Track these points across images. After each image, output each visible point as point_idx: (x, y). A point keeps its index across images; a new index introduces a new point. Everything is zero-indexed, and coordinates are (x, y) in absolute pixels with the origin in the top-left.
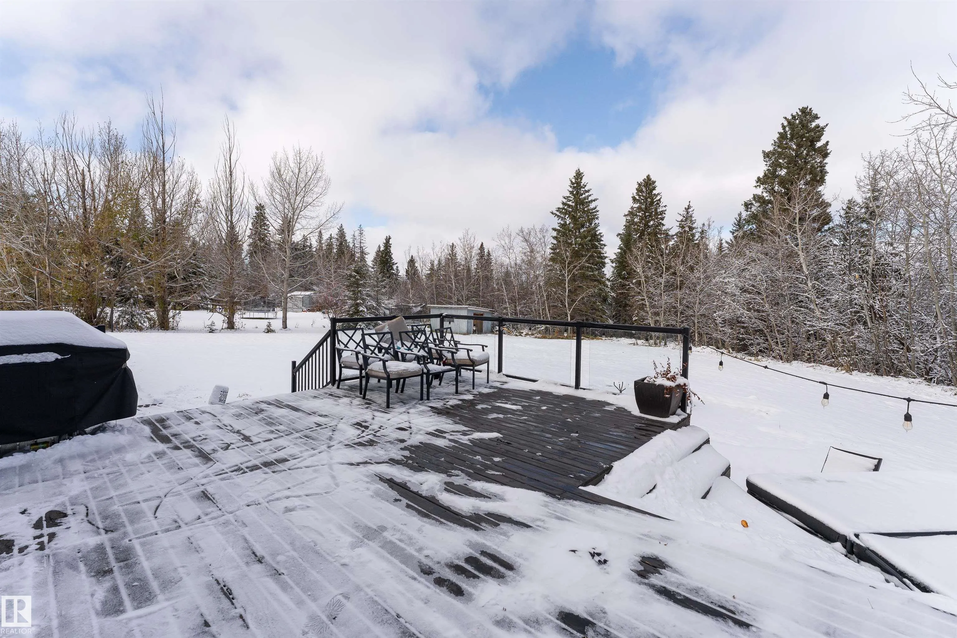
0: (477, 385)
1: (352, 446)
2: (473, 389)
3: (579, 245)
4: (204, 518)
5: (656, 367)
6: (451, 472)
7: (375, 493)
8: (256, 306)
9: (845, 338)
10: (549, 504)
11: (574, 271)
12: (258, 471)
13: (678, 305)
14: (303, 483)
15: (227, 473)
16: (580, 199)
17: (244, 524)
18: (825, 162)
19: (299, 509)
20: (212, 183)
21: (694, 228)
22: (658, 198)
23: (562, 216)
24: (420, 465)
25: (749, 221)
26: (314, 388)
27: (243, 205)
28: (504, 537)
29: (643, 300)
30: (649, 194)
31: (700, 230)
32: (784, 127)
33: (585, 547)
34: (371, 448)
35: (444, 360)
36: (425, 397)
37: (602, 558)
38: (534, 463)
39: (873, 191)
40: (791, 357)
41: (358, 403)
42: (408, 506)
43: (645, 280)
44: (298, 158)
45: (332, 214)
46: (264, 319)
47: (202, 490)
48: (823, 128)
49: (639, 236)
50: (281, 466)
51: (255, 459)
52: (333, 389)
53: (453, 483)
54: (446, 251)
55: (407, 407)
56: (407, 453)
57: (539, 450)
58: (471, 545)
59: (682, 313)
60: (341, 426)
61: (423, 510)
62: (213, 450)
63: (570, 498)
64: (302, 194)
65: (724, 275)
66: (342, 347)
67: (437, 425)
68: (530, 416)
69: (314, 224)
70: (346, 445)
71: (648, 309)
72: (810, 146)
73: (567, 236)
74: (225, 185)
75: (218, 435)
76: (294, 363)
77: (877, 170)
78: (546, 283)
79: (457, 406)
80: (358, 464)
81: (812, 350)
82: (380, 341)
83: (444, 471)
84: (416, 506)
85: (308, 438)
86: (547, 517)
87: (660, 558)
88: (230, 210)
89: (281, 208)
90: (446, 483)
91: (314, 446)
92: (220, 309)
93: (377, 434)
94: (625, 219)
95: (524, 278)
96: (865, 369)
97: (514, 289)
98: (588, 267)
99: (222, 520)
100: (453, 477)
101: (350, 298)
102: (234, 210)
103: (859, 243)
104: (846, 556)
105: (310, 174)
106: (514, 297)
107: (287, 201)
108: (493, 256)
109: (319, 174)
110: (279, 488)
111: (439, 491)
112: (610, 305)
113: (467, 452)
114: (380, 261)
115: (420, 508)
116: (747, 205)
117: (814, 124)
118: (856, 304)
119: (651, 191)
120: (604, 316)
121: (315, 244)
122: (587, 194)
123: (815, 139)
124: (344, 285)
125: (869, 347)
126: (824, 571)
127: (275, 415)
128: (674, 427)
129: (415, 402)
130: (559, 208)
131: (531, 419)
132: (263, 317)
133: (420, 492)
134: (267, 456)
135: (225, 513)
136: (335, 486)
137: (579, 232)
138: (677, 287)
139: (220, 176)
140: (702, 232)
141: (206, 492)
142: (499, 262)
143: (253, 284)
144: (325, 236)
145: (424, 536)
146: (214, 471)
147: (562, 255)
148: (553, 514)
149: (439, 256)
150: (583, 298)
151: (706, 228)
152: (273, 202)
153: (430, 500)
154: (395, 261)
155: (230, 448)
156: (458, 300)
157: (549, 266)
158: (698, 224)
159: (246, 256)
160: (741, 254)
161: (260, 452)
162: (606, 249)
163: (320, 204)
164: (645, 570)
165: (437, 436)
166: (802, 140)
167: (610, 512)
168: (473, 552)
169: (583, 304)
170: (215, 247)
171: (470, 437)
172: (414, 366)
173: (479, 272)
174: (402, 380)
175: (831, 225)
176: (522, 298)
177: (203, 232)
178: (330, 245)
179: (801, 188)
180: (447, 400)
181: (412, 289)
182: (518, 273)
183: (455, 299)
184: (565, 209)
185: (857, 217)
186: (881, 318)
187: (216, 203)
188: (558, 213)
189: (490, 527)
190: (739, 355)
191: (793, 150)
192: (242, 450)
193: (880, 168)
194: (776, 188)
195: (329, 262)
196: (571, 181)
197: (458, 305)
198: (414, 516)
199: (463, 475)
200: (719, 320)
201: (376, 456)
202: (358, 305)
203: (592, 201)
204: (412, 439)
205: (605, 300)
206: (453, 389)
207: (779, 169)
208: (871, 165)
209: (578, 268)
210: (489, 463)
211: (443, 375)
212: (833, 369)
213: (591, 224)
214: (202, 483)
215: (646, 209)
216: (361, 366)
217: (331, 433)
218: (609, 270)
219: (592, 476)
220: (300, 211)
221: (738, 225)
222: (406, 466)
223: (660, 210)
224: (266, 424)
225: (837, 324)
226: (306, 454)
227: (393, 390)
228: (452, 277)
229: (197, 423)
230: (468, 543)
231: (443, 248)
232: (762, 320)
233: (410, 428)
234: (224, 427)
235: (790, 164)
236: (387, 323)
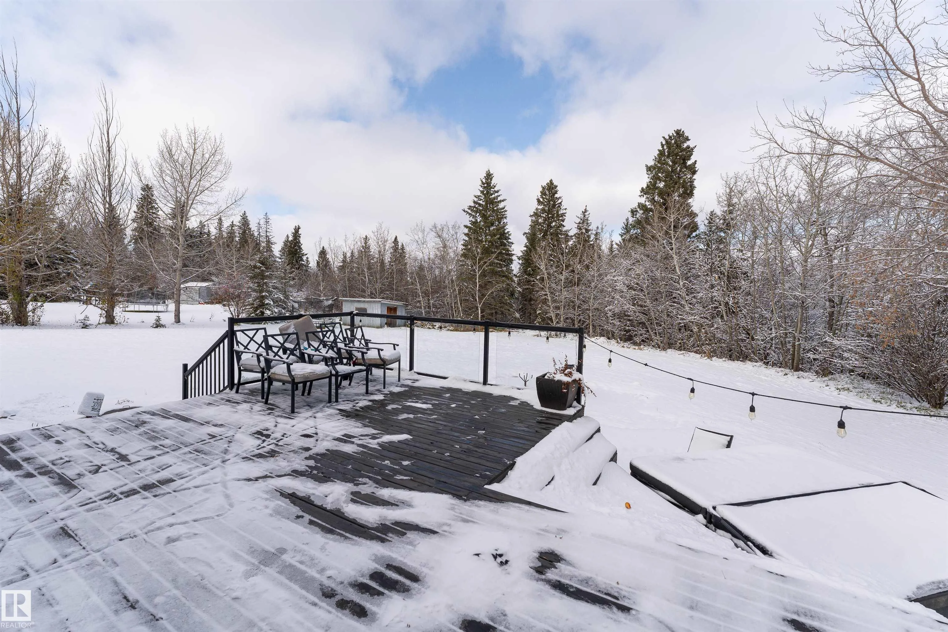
0: (388, 384)
1: (251, 459)
2: (384, 388)
3: (489, 243)
4: (61, 561)
5: (555, 364)
6: (358, 480)
7: (274, 510)
8: (143, 297)
9: (707, 329)
10: (456, 507)
11: (485, 266)
12: (136, 496)
13: (576, 300)
14: (191, 506)
15: (95, 502)
16: (490, 199)
17: (115, 563)
18: (694, 178)
19: (185, 537)
20: (84, 158)
21: (589, 230)
22: (560, 201)
23: (473, 214)
24: (325, 475)
25: (635, 226)
26: (209, 393)
27: (125, 186)
28: (411, 547)
29: (546, 295)
30: (551, 197)
31: (594, 233)
32: (663, 146)
33: (488, 549)
34: (272, 459)
35: (354, 360)
36: (333, 399)
37: (503, 559)
38: (443, 465)
39: (729, 205)
40: (666, 347)
41: (259, 409)
42: (311, 522)
43: (548, 277)
44: (193, 138)
45: (234, 201)
46: (152, 312)
47: (61, 525)
48: (692, 149)
49: (543, 236)
50: (165, 488)
51: (132, 482)
52: (232, 394)
53: (360, 493)
54: (359, 243)
55: (314, 411)
56: (312, 463)
57: (448, 450)
58: (377, 559)
59: (579, 307)
60: (239, 436)
61: (327, 525)
62: (79, 474)
63: (475, 499)
64: (198, 177)
65: (614, 274)
66: (241, 348)
67: (345, 429)
68: (440, 414)
69: (213, 210)
70: (243, 458)
71: (550, 304)
72: (682, 164)
73: (477, 233)
74: (102, 162)
75: (87, 456)
76: (185, 366)
77: (731, 188)
78: (458, 278)
79: (367, 407)
80: (257, 479)
81: (682, 340)
82: (284, 342)
83: (352, 480)
84: (320, 522)
85: (199, 452)
86: (454, 520)
87: (556, 552)
88: (108, 190)
89: (172, 192)
90: (353, 493)
91: (205, 462)
92: (96, 300)
93: (280, 444)
94: (530, 219)
95: (437, 272)
96: (721, 356)
97: (428, 282)
98: (497, 263)
99: (84, 561)
100: (360, 486)
101: (254, 291)
102: (114, 191)
103: (718, 249)
104: (706, 526)
105: (207, 156)
106: (427, 290)
107: (180, 184)
108: (407, 249)
109: (218, 157)
110: (161, 515)
111: (345, 502)
112: (517, 299)
113: (377, 458)
114: (289, 251)
115: (324, 524)
116: (633, 212)
117: (685, 145)
118: (715, 301)
119: (554, 194)
120: (511, 310)
121: (214, 231)
122: (496, 194)
123: (686, 158)
124: (248, 277)
125: (725, 337)
126: (689, 548)
127: (160, 428)
128: (570, 419)
129: (322, 405)
130: (470, 206)
131: (441, 418)
132: (152, 310)
133: (324, 506)
134: (147, 478)
135: (91, 552)
136: (228, 507)
137: (489, 230)
138: (575, 283)
139: (95, 151)
140: (596, 234)
141: (66, 528)
142: (413, 256)
143: (139, 274)
144: (226, 224)
145: (327, 555)
146: (77, 501)
147: (472, 252)
148: (459, 517)
149: (352, 248)
150: (492, 293)
151: (599, 231)
152: (163, 185)
153: (336, 513)
154: (305, 251)
155: (101, 470)
156: (372, 293)
157: (461, 261)
158: (593, 227)
159: (130, 242)
160: (628, 256)
161: (139, 473)
162: (513, 247)
163: (219, 189)
164: (542, 566)
165: (345, 442)
166: (676, 158)
167: (512, 510)
168: (378, 567)
169: (493, 298)
170: (89, 231)
171: (379, 440)
172: (321, 368)
173: (392, 265)
174: (308, 384)
175: (697, 232)
176: (435, 292)
177: (73, 214)
178: (231, 234)
179: (675, 200)
180: (357, 401)
181: (323, 281)
182: (432, 267)
183: (368, 292)
184: (476, 208)
185: (717, 227)
186: (733, 312)
187: (90, 181)
188: (469, 211)
189: (396, 538)
190: (626, 344)
191: (670, 166)
192: (117, 472)
193: (734, 187)
194: (656, 198)
195: (230, 251)
196: (482, 181)
197: (371, 298)
198: (317, 533)
199: (371, 482)
200: (610, 314)
201: (278, 468)
202: (263, 297)
203: (501, 201)
204: (318, 446)
205: (512, 294)
206: (363, 389)
207: (658, 182)
208: (727, 185)
209: (488, 264)
210: (397, 467)
211: (353, 375)
212: (698, 356)
213: (500, 223)
214: (61, 517)
215: (549, 210)
216: (263, 369)
217: (226, 446)
218: (516, 267)
219: (497, 474)
220: (196, 196)
221: (626, 229)
222: (310, 478)
223: (561, 212)
224: (149, 439)
225: (701, 318)
226: (195, 472)
227: (298, 393)
228: (365, 270)
229: (58, 442)
230: (373, 558)
231: (356, 240)
232: (644, 314)
233: (316, 434)
234: (94, 446)
235: (667, 178)
236: (293, 322)
